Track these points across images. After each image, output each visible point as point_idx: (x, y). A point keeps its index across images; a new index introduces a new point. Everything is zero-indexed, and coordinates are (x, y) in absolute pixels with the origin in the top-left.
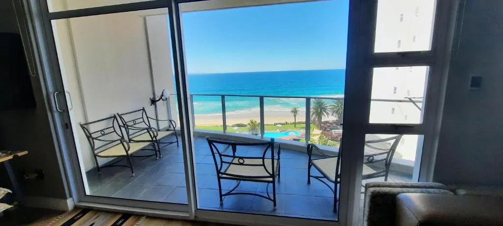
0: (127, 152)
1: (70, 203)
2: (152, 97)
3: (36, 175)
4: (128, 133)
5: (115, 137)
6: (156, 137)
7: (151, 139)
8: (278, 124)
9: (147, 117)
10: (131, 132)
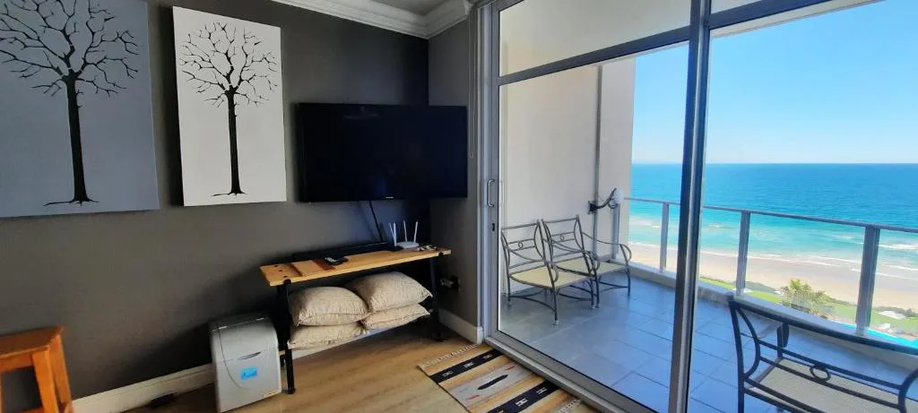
0: (553, 282)
1: (480, 334)
2: (591, 199)
3: (451, 283)
4: (551, 252)
5: (533, 254)
6: (595, 270)
7: (587, 271)
8: (890, 309)
9: (581, 233)
10: (556, 251)
